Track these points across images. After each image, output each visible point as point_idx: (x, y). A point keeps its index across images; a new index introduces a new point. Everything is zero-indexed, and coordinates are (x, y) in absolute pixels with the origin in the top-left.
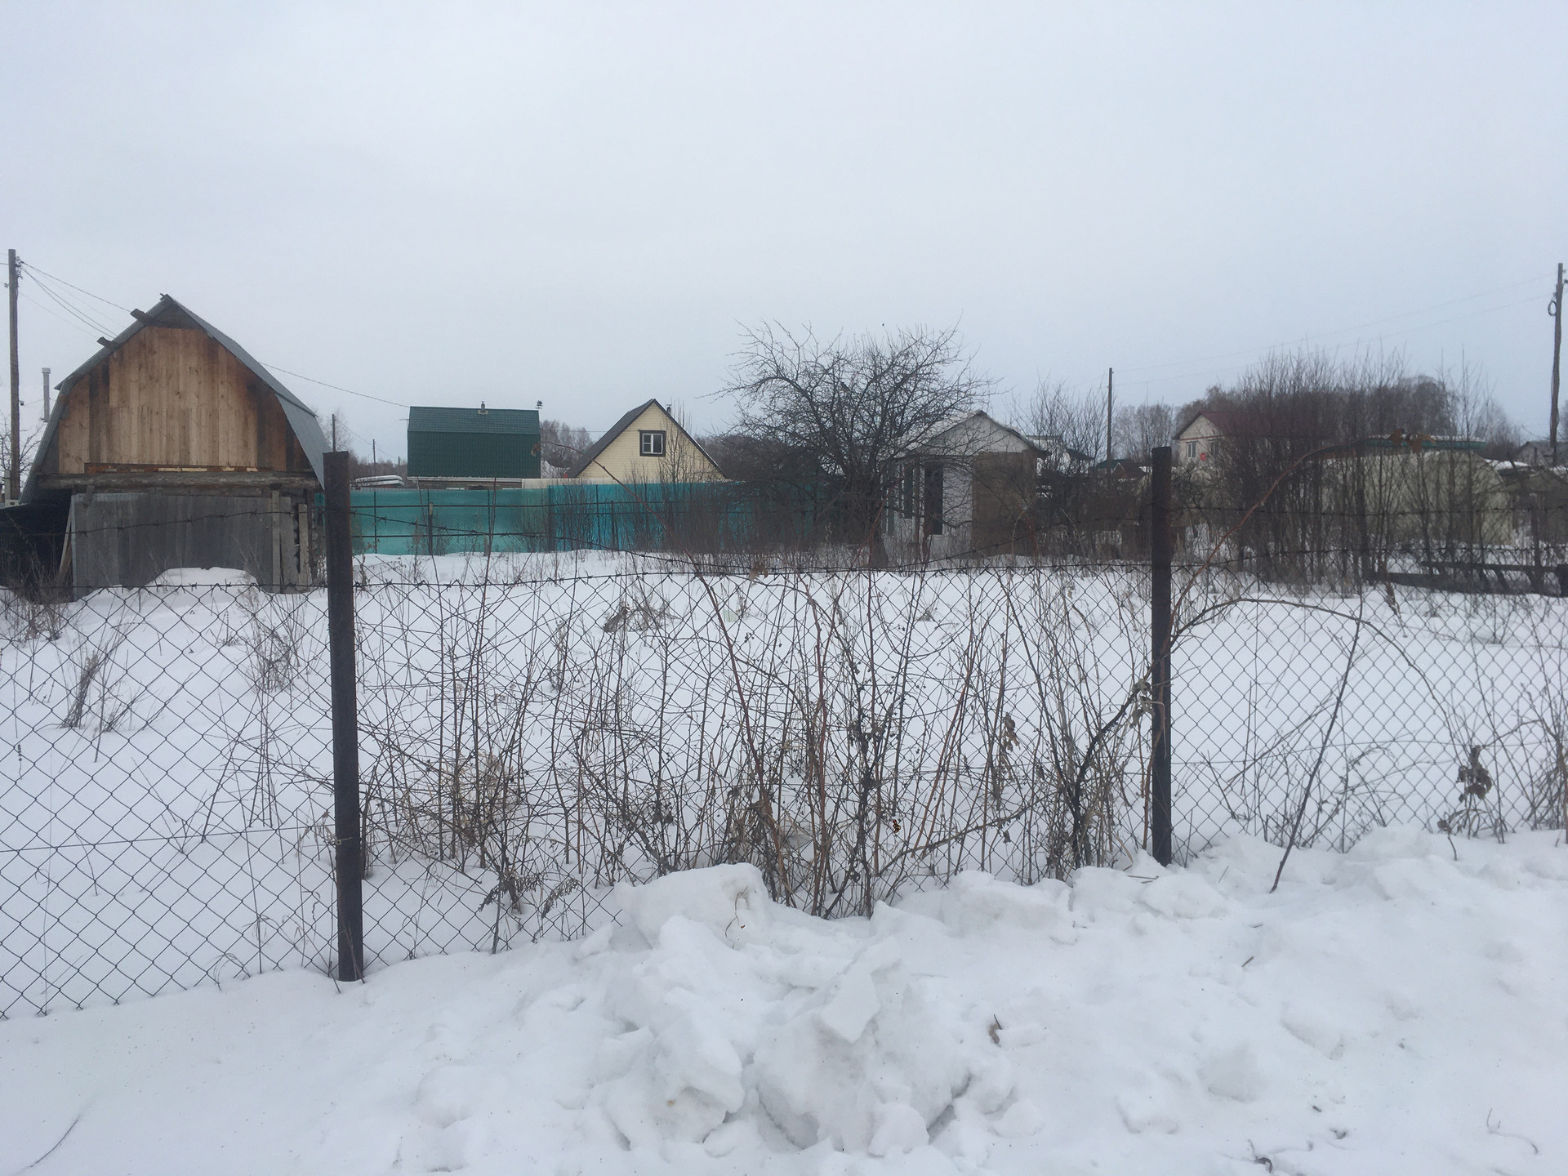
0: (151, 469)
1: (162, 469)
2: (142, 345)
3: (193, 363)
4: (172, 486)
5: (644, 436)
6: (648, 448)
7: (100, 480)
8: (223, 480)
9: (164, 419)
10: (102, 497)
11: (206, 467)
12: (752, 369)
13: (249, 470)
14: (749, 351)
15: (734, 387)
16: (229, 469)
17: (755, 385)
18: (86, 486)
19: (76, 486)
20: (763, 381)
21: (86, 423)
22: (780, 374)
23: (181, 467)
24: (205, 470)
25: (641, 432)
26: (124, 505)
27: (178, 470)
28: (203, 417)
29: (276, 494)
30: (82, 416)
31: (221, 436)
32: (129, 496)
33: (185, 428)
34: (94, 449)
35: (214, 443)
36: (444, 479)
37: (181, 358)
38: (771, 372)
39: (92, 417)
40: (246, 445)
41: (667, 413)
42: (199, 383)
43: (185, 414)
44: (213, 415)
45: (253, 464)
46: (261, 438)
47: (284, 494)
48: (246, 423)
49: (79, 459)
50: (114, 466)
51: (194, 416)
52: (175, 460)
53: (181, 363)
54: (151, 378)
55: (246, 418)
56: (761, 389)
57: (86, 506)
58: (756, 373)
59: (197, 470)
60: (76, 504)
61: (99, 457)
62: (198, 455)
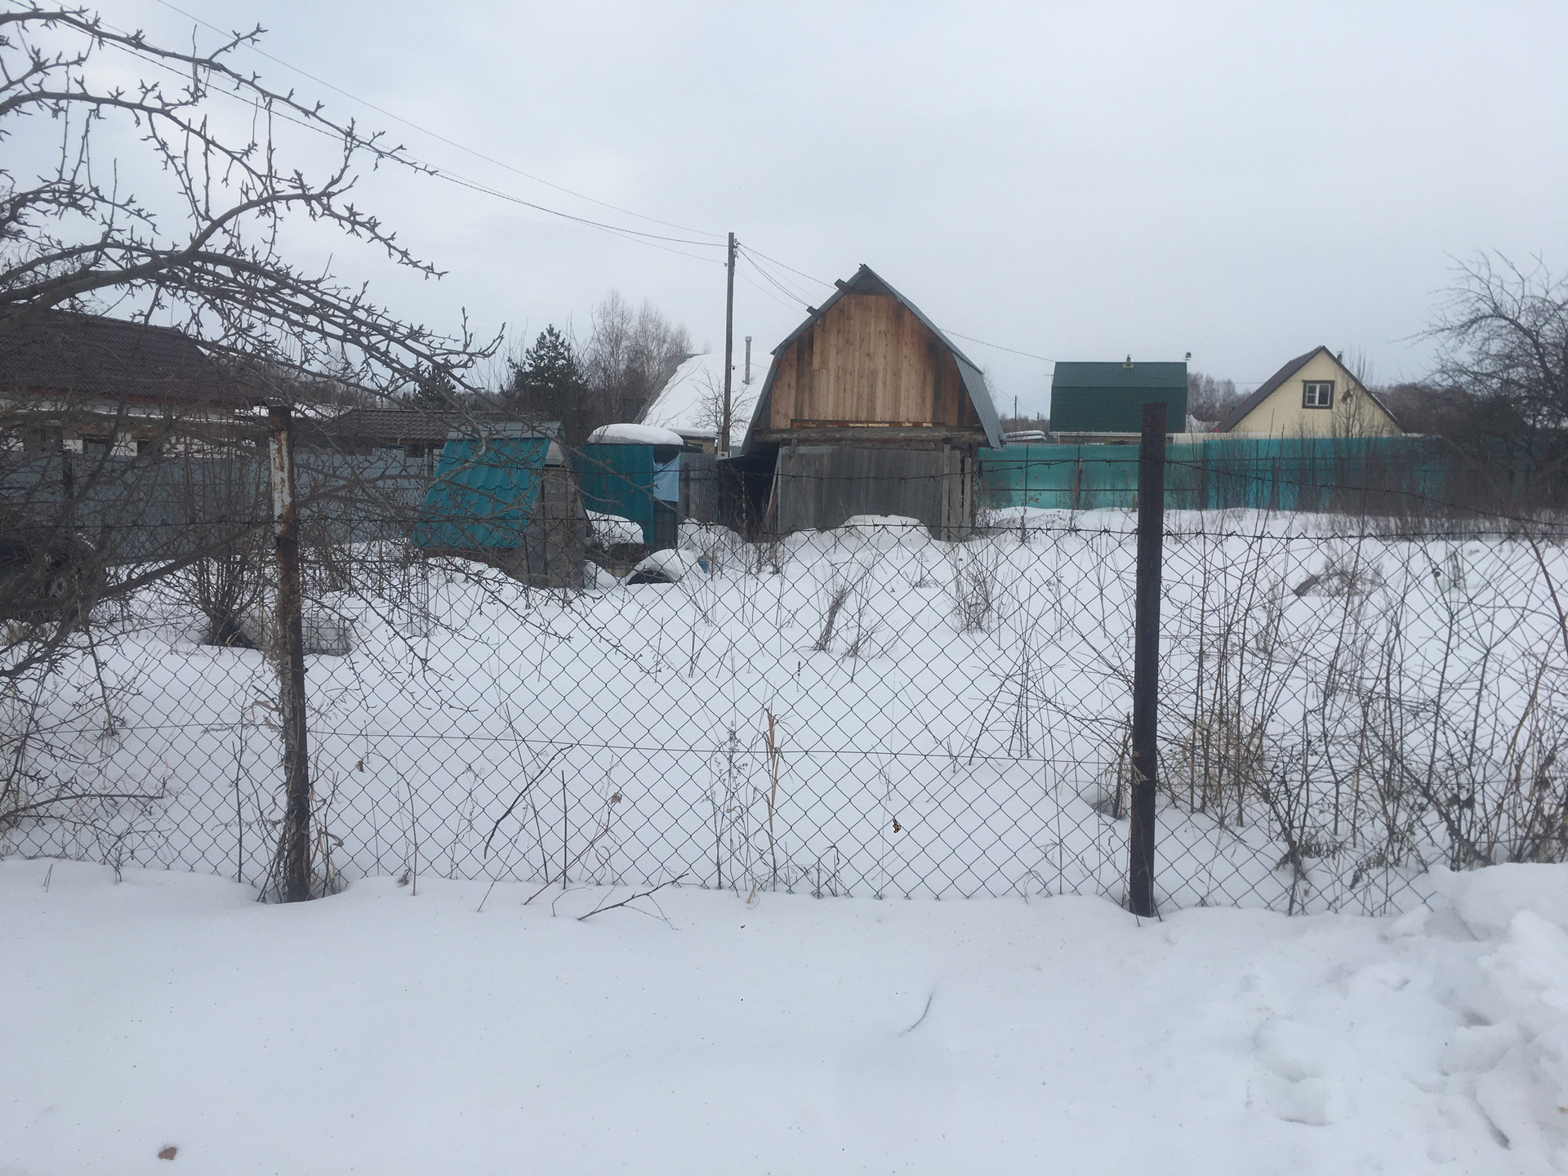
0: (843, 424)
1: (852, 425)
2: (842, 311)
3: (883, 326)
4: (860, 440)
5: (1309, 387)
6: (1312, 399)
7: (803, 435)
8: (902, 434)
9: (856, 378)
10: (803, 450)
11: (890, 423)
12: (1460, 307)
13: (925, 425)
14: (1460, 287)
15: (1437, 328)
16: (908, 424)
17: (1462, 326)
18: (791, 440)
19: (784, 439)
20: (1473, 322)
21: (793, 384)
22: (1497, 313)
23: (868, 422)
24: (888, 425)
25: (1305, 382)
26: (821, 456)
27: (865, 425)
28: (889, 374)
29: (947, 447)
30: (790, 377)
31: (903, 394)
32: (824, 449)
33: (873, 387)
34: (799, 408)
35: (896, 401)
36: (1088, 434)
37: (873, 323)
38: (1486, 309)
39: (798, 378)
40: (924, 399)
41: (1338, 361)
42: (887, 345)
43: (874, 373)
44: (897, 374)
45: (928, 420)
46: (937, 395)
47: (953, 448)
48: (924, 382)
49: (786, 416)
50: (814, 422)
51: (881, 375)
52: (863, 416)
53: (872, 328)
54: (847, 342)
55: (925, 377)
56: (1471, 330)
57: (790, 457)
58: (1465, 312)
59: (881, 425)
60: (783, 456)
61: (802, 415)
62: (882, 412)
